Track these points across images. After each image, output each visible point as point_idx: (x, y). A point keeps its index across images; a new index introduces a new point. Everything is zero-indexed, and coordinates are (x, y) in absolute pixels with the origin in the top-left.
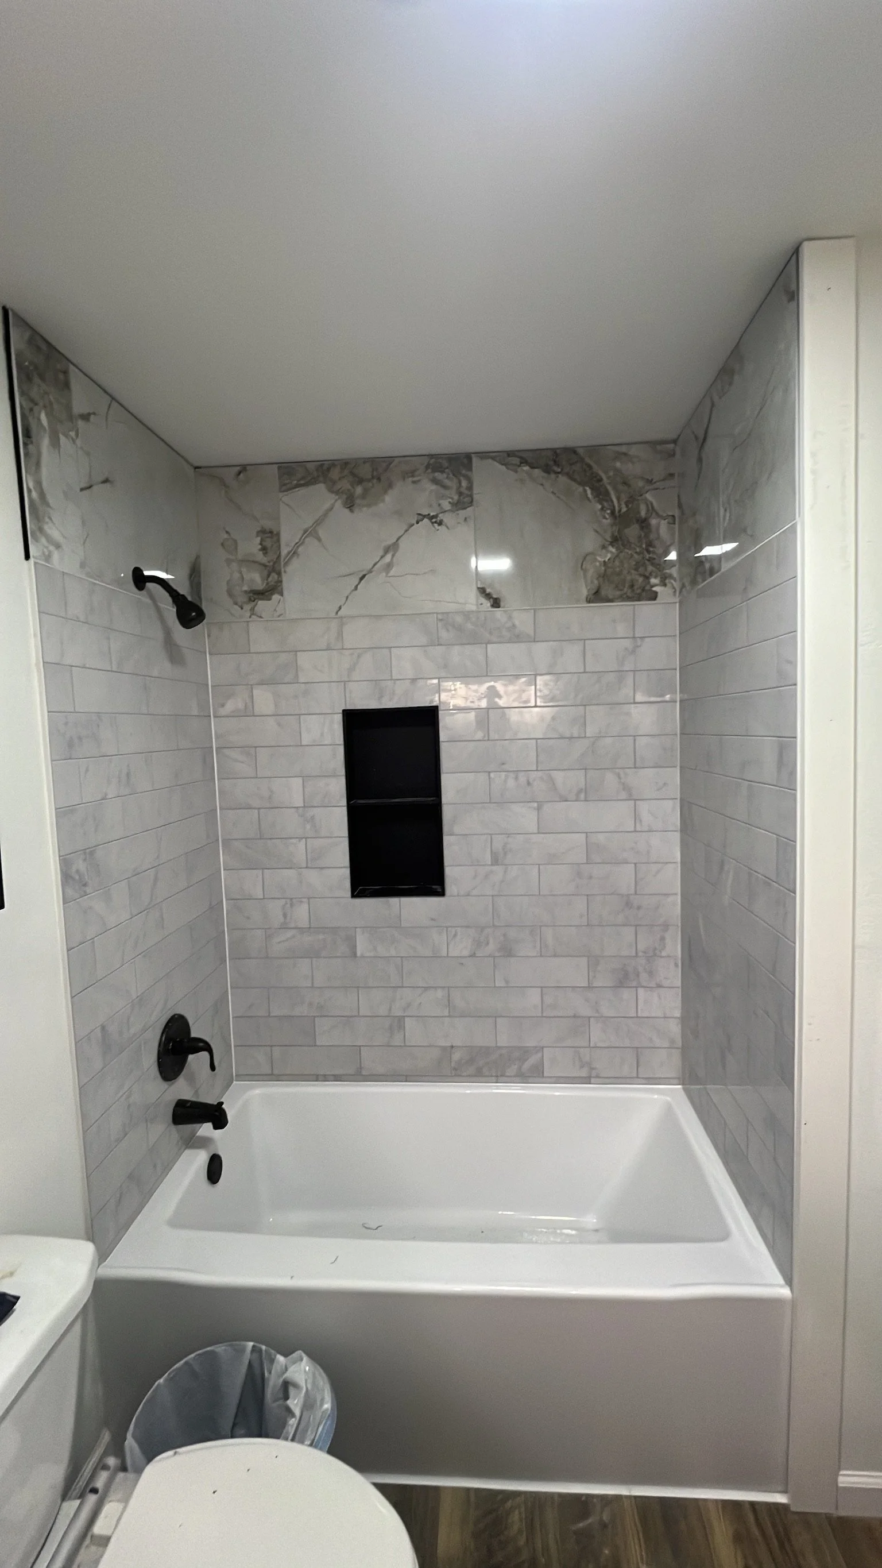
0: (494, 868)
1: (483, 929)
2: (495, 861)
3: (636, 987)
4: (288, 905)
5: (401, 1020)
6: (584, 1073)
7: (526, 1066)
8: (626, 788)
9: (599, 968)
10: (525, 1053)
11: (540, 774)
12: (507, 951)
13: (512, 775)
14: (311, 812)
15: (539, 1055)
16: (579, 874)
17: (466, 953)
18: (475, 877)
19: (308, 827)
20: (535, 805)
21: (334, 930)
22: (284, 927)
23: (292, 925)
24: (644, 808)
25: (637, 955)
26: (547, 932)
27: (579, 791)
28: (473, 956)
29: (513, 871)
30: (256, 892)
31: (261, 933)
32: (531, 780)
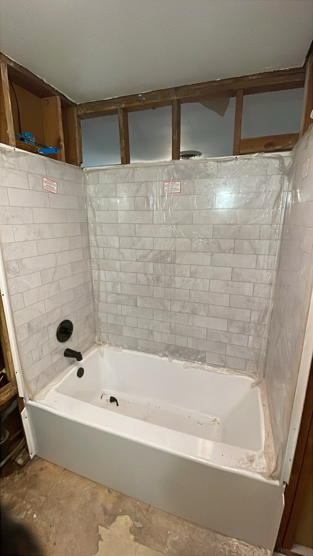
0: (191, 279)
1: (185, 302)
2: (191, 276)
3: (249, 335)
4: (114, 285)
5: (152, 332)
6: (223, 364)
7: (199, 357)
8: (254, 249)
9: (233, 325)
10: (199, 352)
11: (213, 240)
12: (194, 313)
13: (201, 240)
14: (122, 250)
15: (204, 355)
16: (227, 285)
17: (178, 310)
18: (183, 281)
19: (121, 256)
20: (210, 254)
21: (130, 295)
22: (112, 292)
23: (115, 292)
24: (261, 258)
25: (250, 322)
26: (211, 307)
27: (231, 249)
28: (180, 312)
29: (199, 281)
30: (103, 278)
31: (104, 294)
32: (209, 243)
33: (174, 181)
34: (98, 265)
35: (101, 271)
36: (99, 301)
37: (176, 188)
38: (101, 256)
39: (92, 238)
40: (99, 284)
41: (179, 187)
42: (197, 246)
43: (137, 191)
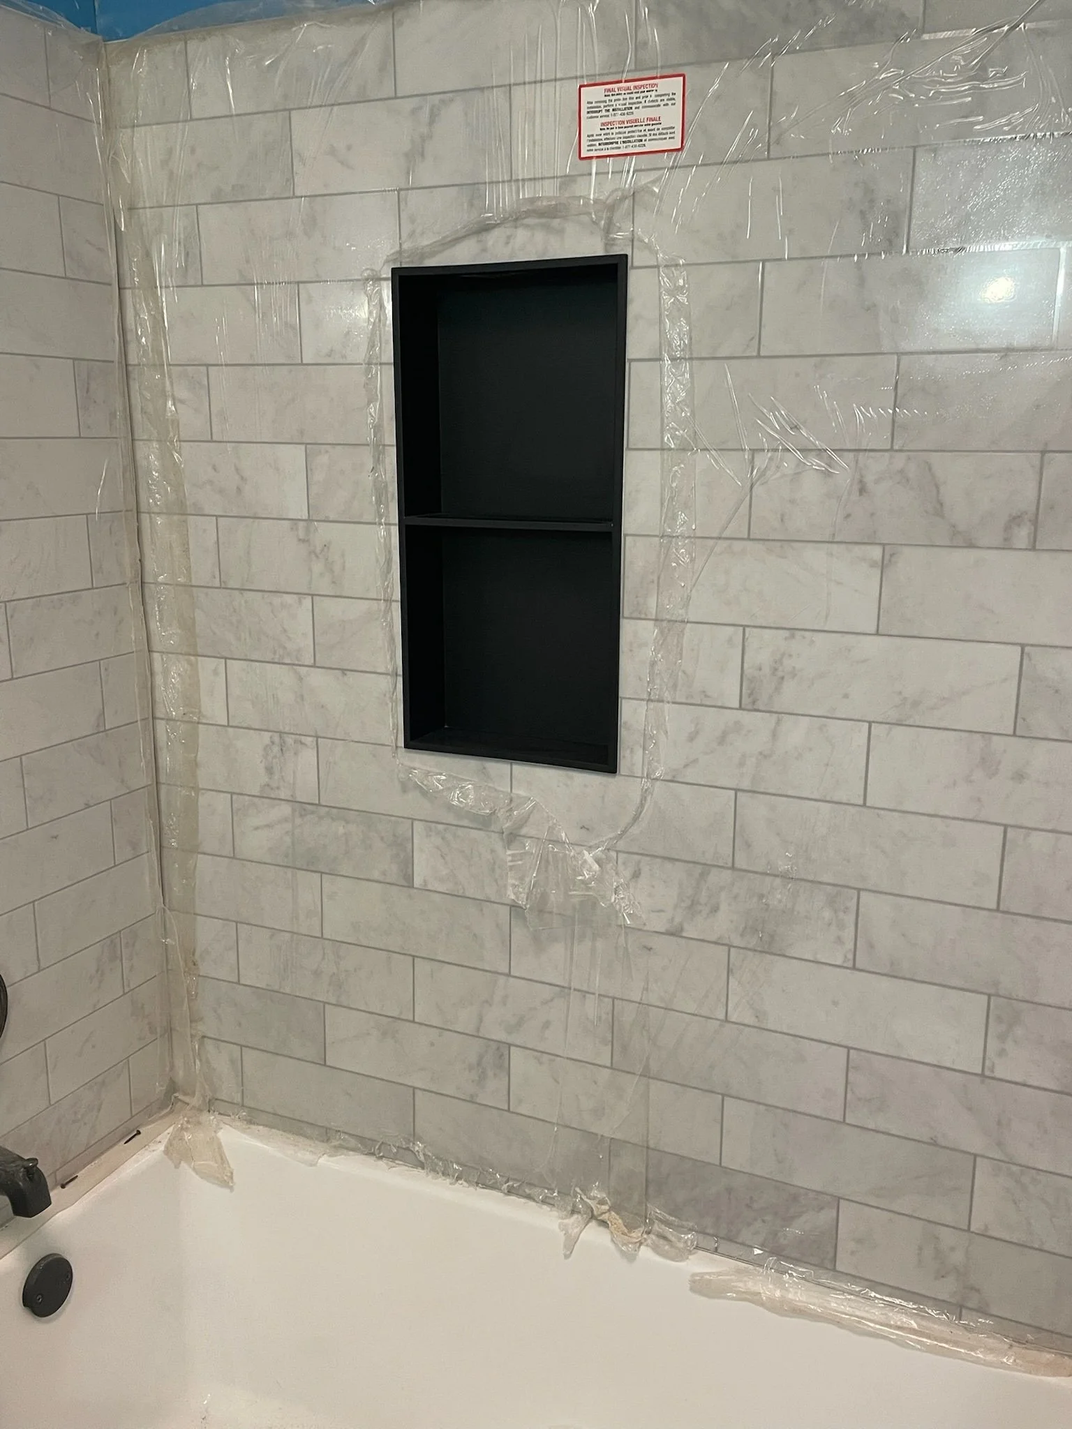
0: (747, 718)
1: (707, 867)
2: (750, 701)
4: (276, 749)
5: (502, 1051)
7: (795, 1230)
9: (1019, 1030)
10: (792, 1199)
11: (900, 461)
12: (762, 939)
13: (816, 463)
14: (324, 532)
15: (826, 1216)
16: (988, 764)
17: (659, 923)
18: (695, 736)
19: (318, 567)
20: (876, 553)
21: (367, 816)
22: (267, 795)
23: (283, 794)
26: (877, 909)
27: (1016, 520)
28: (675, 933)
29: (796, 733)
30: (214, 709)
31: (222, 802)
32: (869, 479)
33: (647, 73)
34: (189, 627)
35: (207, 666)
36: (192, 848)
37: (655, 121)
38: (203, 570)
39: (150, 456)
40: (191, 743)
41: (671, 116)
42: (792, 502)
43: (415, 154)
